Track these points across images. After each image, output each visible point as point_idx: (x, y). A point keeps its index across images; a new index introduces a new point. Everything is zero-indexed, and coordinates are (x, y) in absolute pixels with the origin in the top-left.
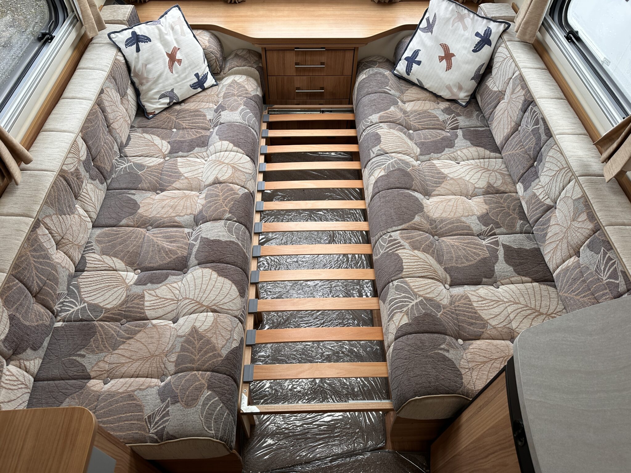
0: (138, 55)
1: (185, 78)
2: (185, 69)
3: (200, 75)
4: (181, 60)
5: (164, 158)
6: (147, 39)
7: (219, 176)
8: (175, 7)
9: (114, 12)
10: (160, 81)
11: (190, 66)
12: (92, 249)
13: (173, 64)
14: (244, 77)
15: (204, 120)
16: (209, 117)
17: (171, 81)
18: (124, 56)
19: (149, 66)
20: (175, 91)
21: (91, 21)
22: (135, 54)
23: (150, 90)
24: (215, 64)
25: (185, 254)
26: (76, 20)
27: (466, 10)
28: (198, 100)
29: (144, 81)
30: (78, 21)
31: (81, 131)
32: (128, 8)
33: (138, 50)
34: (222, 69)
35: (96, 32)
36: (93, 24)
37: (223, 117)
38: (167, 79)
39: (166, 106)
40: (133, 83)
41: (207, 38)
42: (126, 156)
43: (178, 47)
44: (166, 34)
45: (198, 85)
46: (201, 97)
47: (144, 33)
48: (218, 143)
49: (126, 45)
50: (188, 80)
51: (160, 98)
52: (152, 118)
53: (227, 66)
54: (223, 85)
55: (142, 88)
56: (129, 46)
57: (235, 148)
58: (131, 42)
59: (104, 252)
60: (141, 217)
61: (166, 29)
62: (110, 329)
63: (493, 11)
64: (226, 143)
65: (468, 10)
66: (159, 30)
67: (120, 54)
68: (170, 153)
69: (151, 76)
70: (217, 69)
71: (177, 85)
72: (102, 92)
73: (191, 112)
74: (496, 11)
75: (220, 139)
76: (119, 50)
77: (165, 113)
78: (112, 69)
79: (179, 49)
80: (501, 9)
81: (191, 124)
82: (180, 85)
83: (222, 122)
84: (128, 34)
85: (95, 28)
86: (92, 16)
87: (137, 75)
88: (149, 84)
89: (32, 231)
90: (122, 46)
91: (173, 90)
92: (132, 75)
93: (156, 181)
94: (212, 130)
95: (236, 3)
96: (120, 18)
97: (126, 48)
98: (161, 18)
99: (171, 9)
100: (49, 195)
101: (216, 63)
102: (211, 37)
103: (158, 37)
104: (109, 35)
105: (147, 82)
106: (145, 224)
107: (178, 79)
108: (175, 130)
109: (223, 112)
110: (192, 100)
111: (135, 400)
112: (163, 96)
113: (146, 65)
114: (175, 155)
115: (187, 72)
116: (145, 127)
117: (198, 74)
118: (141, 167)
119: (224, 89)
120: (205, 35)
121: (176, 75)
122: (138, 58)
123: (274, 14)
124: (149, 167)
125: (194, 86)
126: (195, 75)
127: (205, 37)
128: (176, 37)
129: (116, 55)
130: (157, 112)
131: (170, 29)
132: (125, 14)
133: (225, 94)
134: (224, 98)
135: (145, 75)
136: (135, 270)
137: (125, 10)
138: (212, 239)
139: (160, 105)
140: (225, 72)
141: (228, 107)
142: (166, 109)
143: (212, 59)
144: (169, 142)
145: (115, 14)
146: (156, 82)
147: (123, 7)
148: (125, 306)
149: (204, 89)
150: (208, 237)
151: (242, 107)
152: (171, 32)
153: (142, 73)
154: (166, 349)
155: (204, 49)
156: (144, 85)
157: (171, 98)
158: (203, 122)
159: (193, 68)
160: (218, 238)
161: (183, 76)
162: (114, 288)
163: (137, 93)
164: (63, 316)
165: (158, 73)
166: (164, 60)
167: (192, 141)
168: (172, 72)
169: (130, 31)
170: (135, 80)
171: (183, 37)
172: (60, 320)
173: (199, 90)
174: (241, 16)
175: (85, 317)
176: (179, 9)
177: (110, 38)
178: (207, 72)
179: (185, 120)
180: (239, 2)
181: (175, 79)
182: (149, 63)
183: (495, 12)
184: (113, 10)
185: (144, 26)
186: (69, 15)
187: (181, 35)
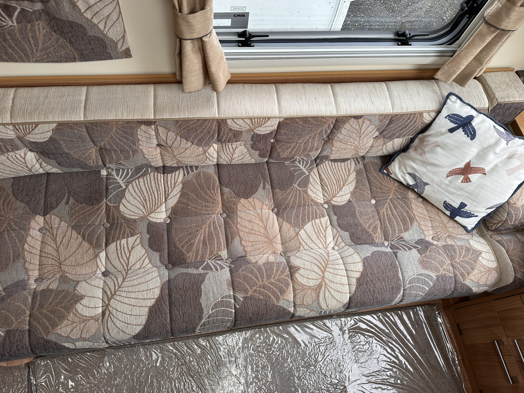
0: (445, 133)
1: (452, 193)
2: (462, 189)
3: (466, 208)
4: (470, 181)
5: (325, 203)
6: (472, 135)
7: (301, 271)
10: (429, 168)
11: (469, 193)
12: (188, 173)
13: (458, 174)
14: (493, 265)
15: (399, 230)
16: (406, 235)
17: (435, 178)
18: (434, 120)
19: (439, 149)
20: (427, 187)
21: (455, 69)
22: (445, 129)
23: (413, 160)
24: (496, 222)
25: (189, 261)
28: (432, 215)
29: (420, 151)
31: (286, 119)
33: (452, 130)
34: (497, 231)
35: (448, 80)
36: (454, 72)
37: (408, 253)
38: (435, 173)
39: (405, 183)
40: (412, 140)
42: (317, 166)
43: (486, 172)
44: (495, 153)
45: (452, 210)
46: (438, 218)
47: (479, 129)
48: (358, 257)
49: (449, 116)
50: (450, 197)
51: (409, 174)
52: (383, 174)
53: (503, 237)
54: (468, 240)
55: (411, 152)
56: (449, 119)
57: (354, 281)
58: (456, 119)
59: (185, 184)
60: (234, 204)
62: (95, 217)
64: (360, 267)
66: (497, 143)
67: (433, 114)
68: (334, 206)
69: (428, 156)
70: (492, 226)
71: (436, 187)
72: (357, 117)
73: (408, 212)
75: (366, 258)
76: (439, 112)
77: (396, 184)
78: (402, 115)
79: (485, 174)
81: (386, 217)
82: (438, 190)
83: (398, 254)
84: (465, 111)
86: (463, 68)
87: (422, 141)
88: (419, 157)
89: (138, 122)
90: (445, 112)
91: (427, 184)
92: (420, 136)
93: (288, 204)
94: (386, 243)
97: (446, 118)
100: (187, 121)
101: (498, 223)
103: (485, 145)
104: (450, 94)
105: (420, 155)
106: (228, 210)
107: (443, 186)
108: (373, 202)
109: (417, 251)
110: (429, 208)
111: (14, 261)
112: (413, 176)
113: (438, 146)
114: (332, 213)
115: (459, 193)
116: (366, 171)
117: (466, 205)
118: (305, 183)
119: (459, 243)
121: (447, 182)
122: (442, 134)
124: (306, 192)
125: (447, 206)
126: (462, 203)
128: (500, 165)
129: (428, 112)
130: (392, 176)
131: (507, 154)
132: (508, 98)
133: (451, 246)
134: (443, 246)
135: (426, 149)
136: (169, 217)
138: (202, 287)
139: (402, 177)
140: (493, 237)
141: (426, 257)
142: (401, 183)
143: (500, 216)
144: (349, 201)
146: (426, 163)
148: (123, 221)
149: (452, 217)
150: (206, 281)
151: (434, 275)
152: (505, 157)
153: (427, 145)
154: (68, 275)
155: (508, 202)
156: (416, 153)
157: (416, 185)
158: (395, 230)
159: (469, 198)
160: (203, 294)
161: (452, 190)
162: (144, 206)
163: (405, 149)
164: (112, 172)
165: (436, 162)
166: (457, 163)
167: (357, 225)
168: (447, 177)
169: (474, 113)
170: (417, 141)
171: (504, 173)
172: (109, 172)
173: (448, 213)
175: (110, 191)
177: (448, 96)
178: (477, 216)
179: (391, 210)
181: (442, 183)
182: (442, 148)
185: (490, 124)
186: (453, 45)
187: (506, 171)
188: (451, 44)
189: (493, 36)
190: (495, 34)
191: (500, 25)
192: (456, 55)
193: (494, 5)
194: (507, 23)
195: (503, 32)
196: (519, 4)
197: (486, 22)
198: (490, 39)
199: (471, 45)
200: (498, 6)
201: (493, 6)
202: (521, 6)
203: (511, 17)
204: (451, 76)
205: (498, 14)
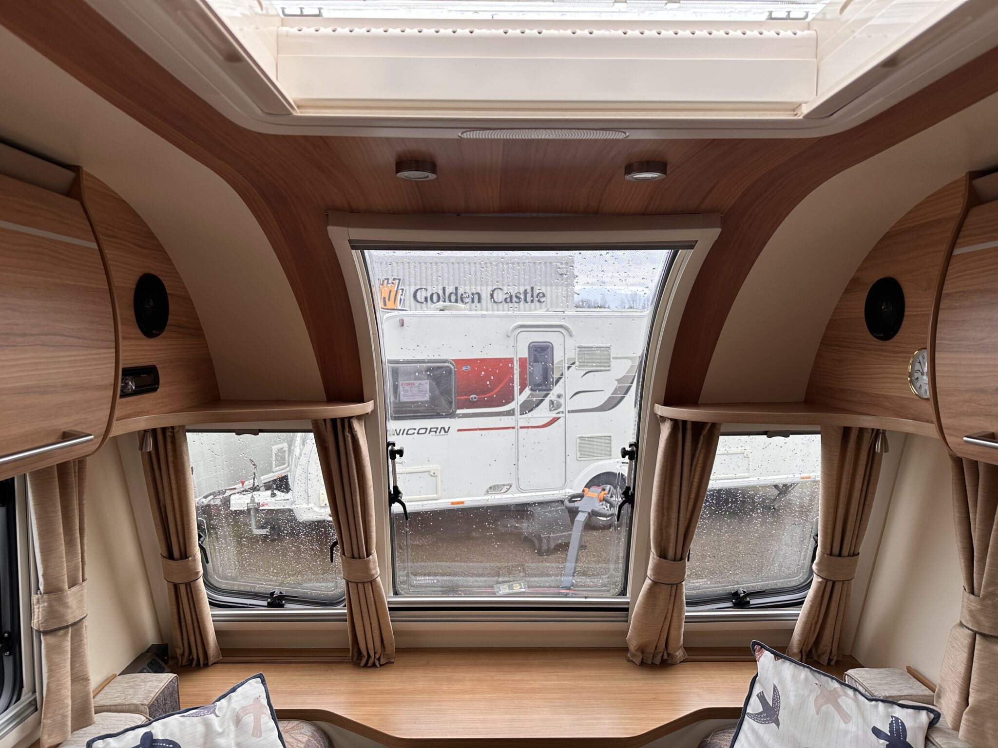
8: (255, 677)
9: (132, 687)
21: (61, 712)
26: (32, 708)
27: (834, 681)
30: (36, 709)
32: (161, 681)
35: (64, 733)
36: (64, 716)
41: (305, 739)
44: (221, 734)
47: (171, 734)
61: (222, 724)
63: (880, 684)
65: (838, 681)
66: (208, 726)
74: (887, 683)
80: (894, 681)
84: (134, 739)
85: (65, 725)
86: (69, 700)
95: (377, 667)
98: (219, 700)
99: (246, 681)
102: (313, 736)
103: (201, 740)
104: (90, 744)
120: (302, 731)
123: (445, 688)
127: (300, 737)
128: (240, 739)
131: (231, 723)
132: (150, 692)
137: (155, 684)
145: (131, 691)
147: (154, 679)
152: (232, 728)
171: (254, 740)
174: (381, 692)
176: (263, 682)
180: (381, 665)
183: (886, 687)
184: (132, 684)
185: (176, 719)
186: (23, 698)
187: (253, 735)
188: (18, 699)
189: (69, 639)
190: (70, 635)
191: (67, 621)
192: (47, 695)
193: (36, 610)
194: (72, 613)
195: (75, 627)
196: (66, 587)
197: (46, 633)
198: (69, 643)
199: (53, 667)
200: (44, 607)
201: (36, 613)
202: (69, 588)
203: (70, 604)
204: (63, 725)
205: (52, 613)
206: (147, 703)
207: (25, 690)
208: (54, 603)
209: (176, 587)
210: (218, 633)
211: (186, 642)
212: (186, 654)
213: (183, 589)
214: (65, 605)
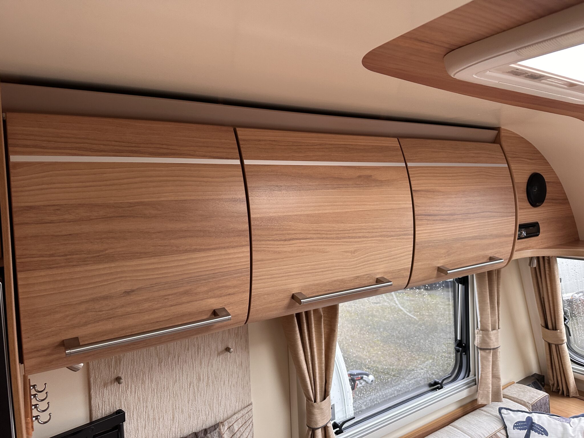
6: (543, 431)
9: (523, 392)
21: (487, 389)
26: (474, 383)
30: (476, 384)
32: (539, 394)
35: (488, 401)
36: (488, 392)
47: (542, 423)
49: (514, 426)
56: (517, 429)
58: (522, 426)
61: (574, 432)
66: (565, 429)
67: (503, 432)
76: (505, 428)
84: (522, 417)
85: (489, 397)
86: (490, 386)
90: (510, 426)
96: (525, 399)
97: (514, 429)
98: (573, 417)
103: (559, 435)
104: (500, 409)
129: (498, 431)
131: (579, 434)
132: (533, 398)
137: (535, 394)
145: (522, 393)
147: (535, 392)
169: (528, 415)
177: (500, 413)
184: (523, 390)
185: (546, 417)
186: (470, 376)
188: (468, 376)
189: (491, 355)
190: (491, 353)
191: (490, 346)
192: (481, 379)
193: (477, 337)
194: (493, 343)
195: (494, 350)
196: (490, 329)
197: (481, 349)
198: (491, 358)
199: (484, 367)
200: (480, 336)
201: (476, 338)
202: (492, 330)
203: (492, 338)
204: (488, 397)
205: (484, 341)
206: (531, 403)
207: (471, 373)
208: (485, 336)
209: (550, 345)
210: (576, 379)
211: (555, 378)
212: (555, 385)
213: (553, 347)
214: (489, 338)
